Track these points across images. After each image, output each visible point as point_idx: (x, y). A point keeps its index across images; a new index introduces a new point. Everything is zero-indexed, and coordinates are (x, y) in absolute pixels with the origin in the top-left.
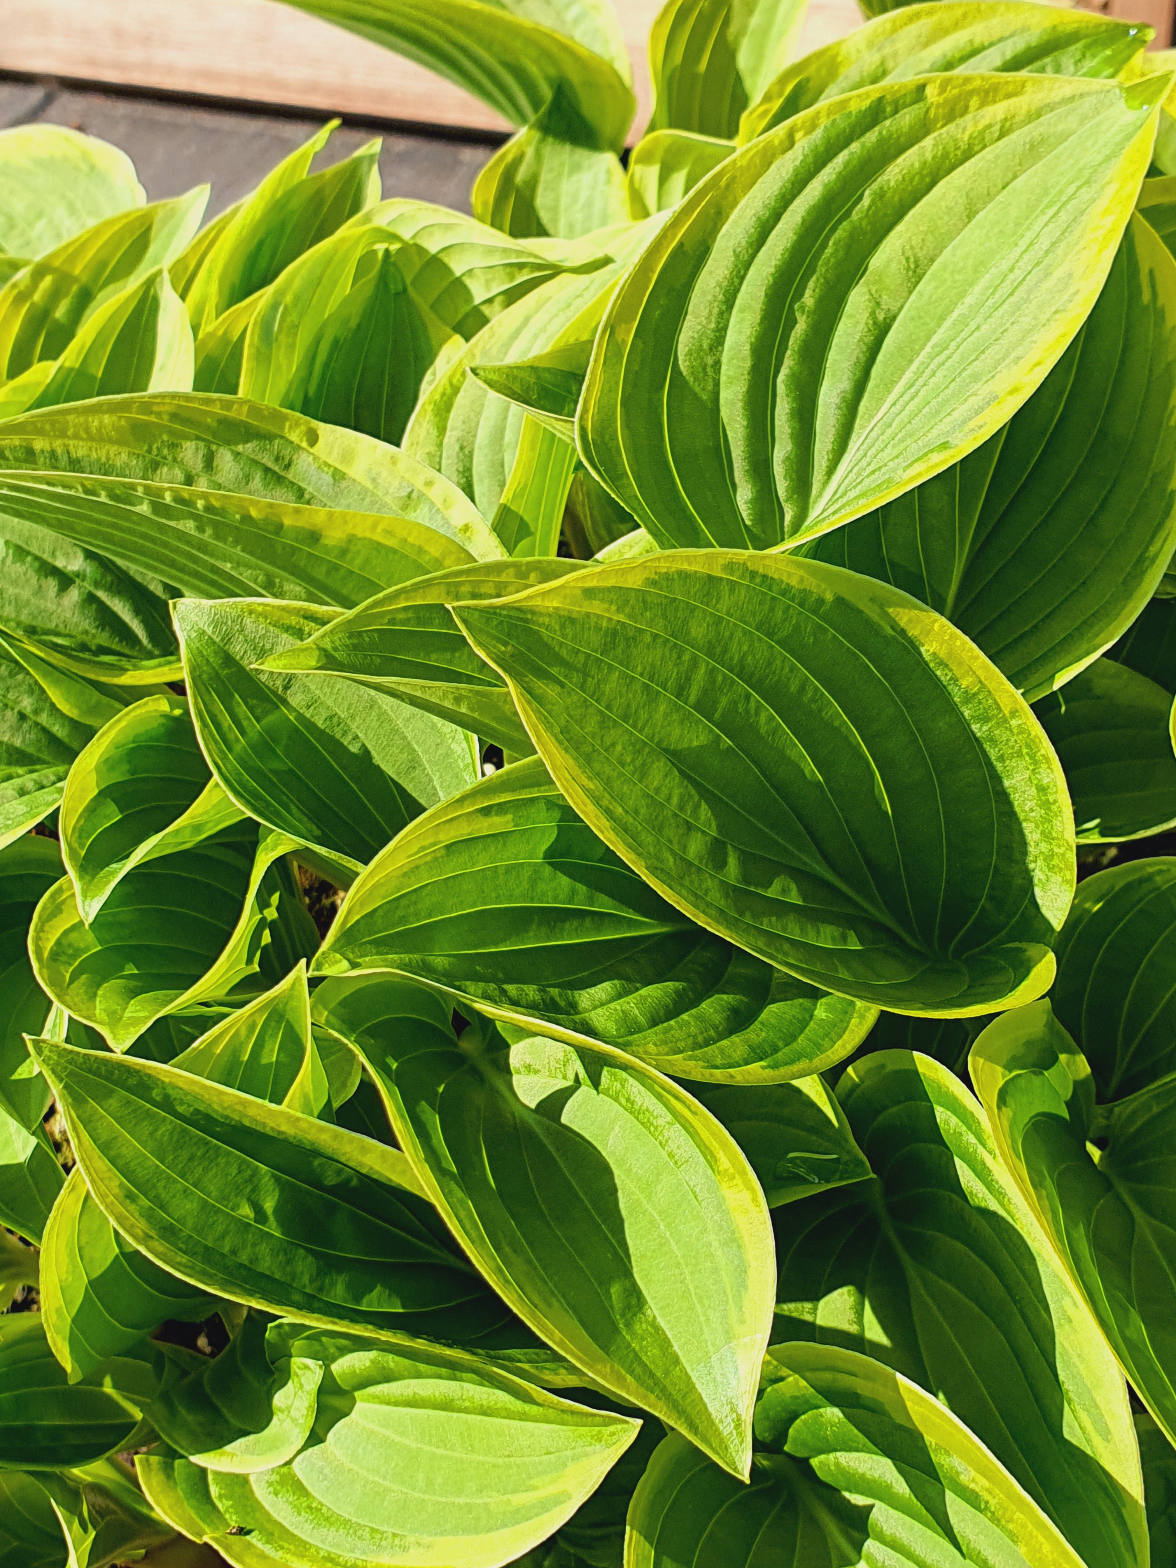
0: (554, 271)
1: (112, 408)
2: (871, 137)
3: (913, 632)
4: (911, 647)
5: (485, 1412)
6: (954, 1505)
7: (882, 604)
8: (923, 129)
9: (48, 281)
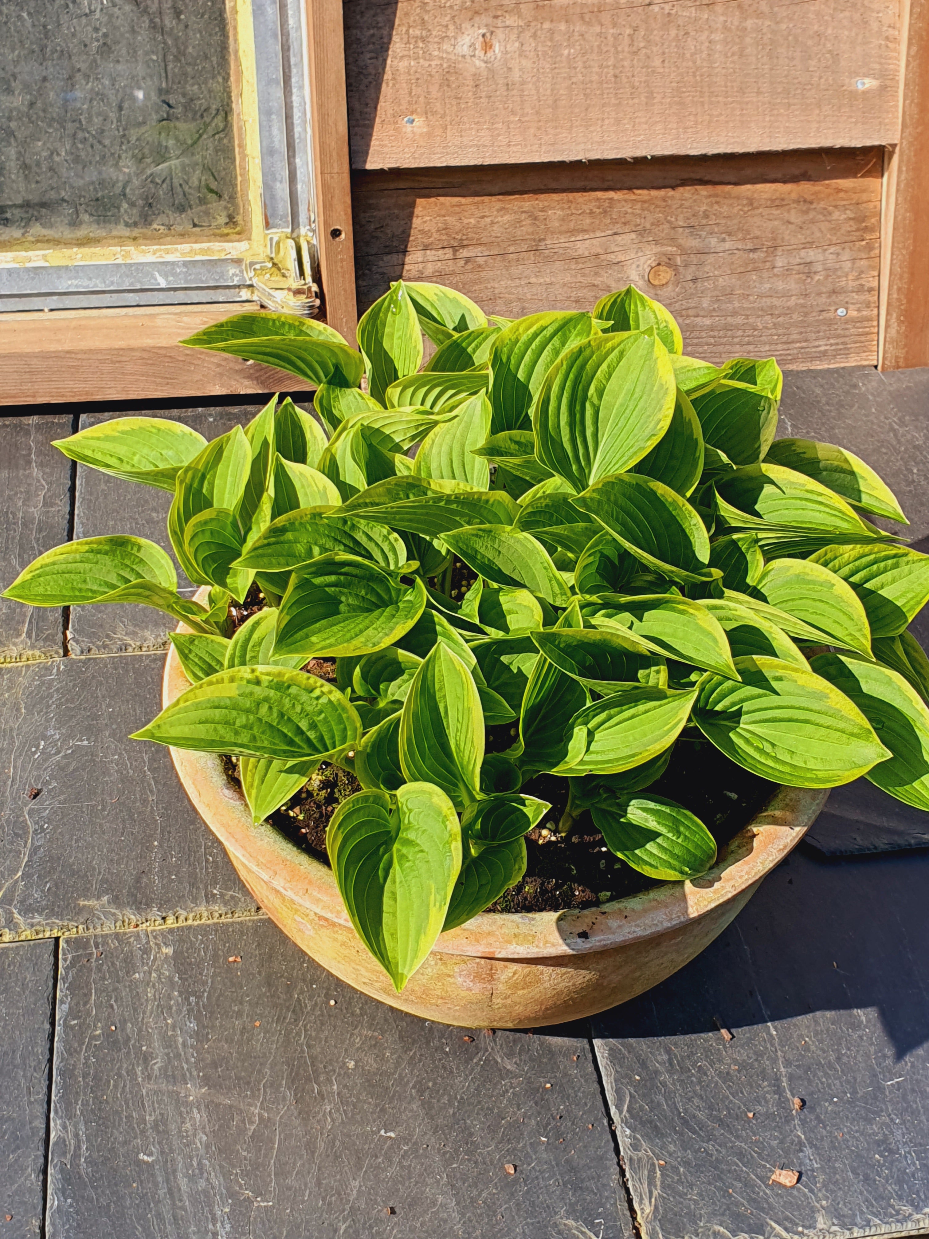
0: (436, 423)
1: (381, 485)
2: (581, 358)
3: (655, 488)
4: (654, 493)
5: (646, 712)
6: (774, 684)
7: (646, 482)
8: (593, 353)
9: (190, 474)
